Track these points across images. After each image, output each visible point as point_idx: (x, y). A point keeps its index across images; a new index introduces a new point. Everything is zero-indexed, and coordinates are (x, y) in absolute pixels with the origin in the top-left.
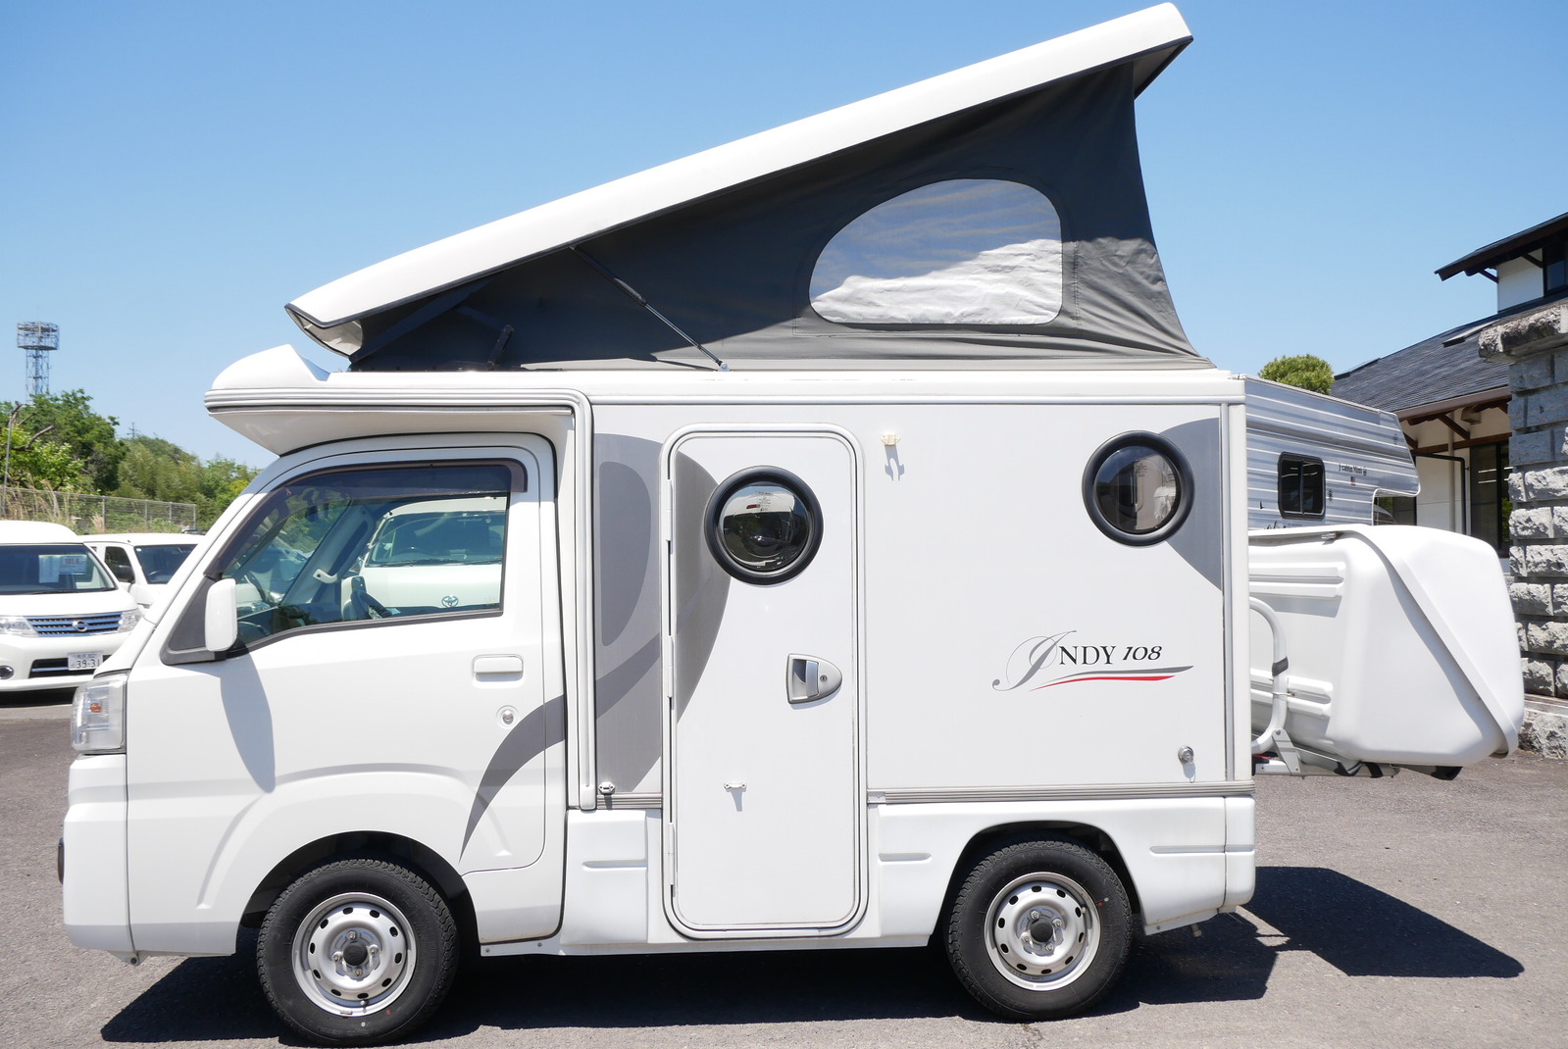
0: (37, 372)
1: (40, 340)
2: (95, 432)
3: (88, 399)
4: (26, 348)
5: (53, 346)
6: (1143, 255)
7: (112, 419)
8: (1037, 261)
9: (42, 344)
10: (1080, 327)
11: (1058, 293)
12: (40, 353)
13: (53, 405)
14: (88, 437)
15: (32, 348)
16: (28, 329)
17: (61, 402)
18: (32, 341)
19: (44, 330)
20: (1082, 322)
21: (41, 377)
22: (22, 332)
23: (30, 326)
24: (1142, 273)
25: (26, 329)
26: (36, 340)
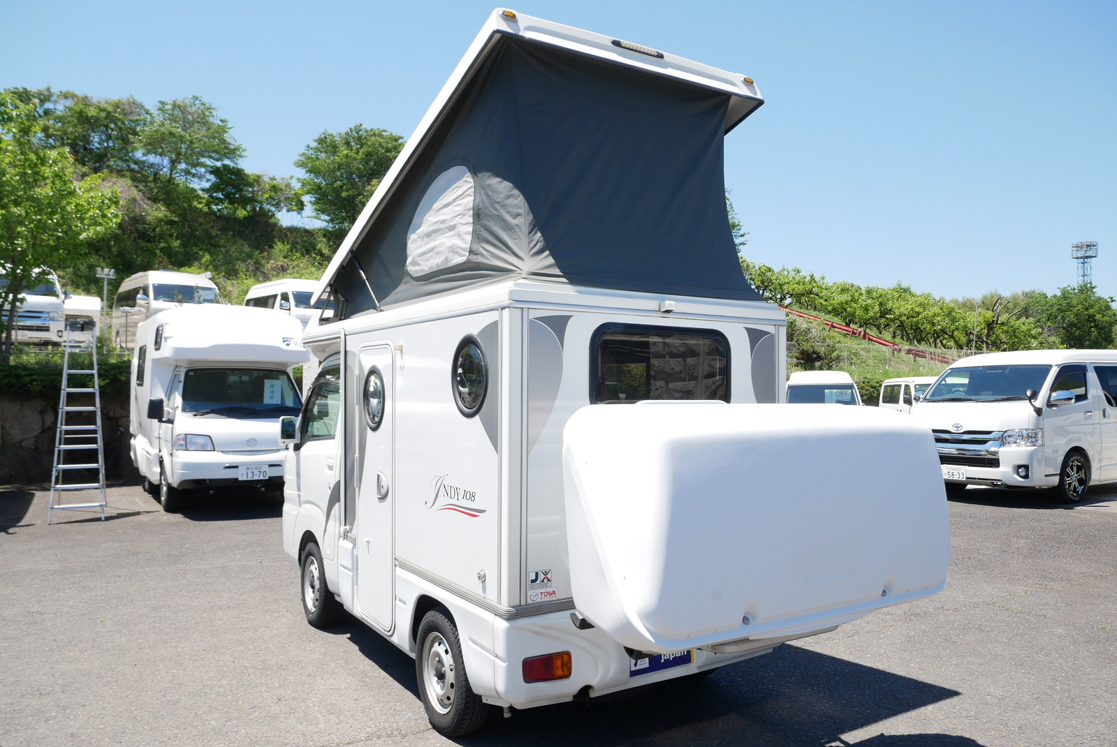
0: (1084, 272)
1: (1086, 253)
2: (1097, 307)
3: (1094, 288)
4: (1077, 258)
5: (1094, 255)
6: (511, 199)
7: (1111, 298)
8: (464, 218)
9: (1086, 255)
10: (478, 261)
11: (469, 238)
12: (1086, 260)
13: (1071, 293)
14: (1091, 311)
15: (1081, 258)
16: (1078, 247)
17: (1076, 291)
18: (1079, 254)
19: (1088, 246)
20: (479, 257)
21: (1086, 275)
22: (1075, 249)
23: (1080, 245)
24: (508, 212)
25: (1077, 247)
26: (1083, 252)
